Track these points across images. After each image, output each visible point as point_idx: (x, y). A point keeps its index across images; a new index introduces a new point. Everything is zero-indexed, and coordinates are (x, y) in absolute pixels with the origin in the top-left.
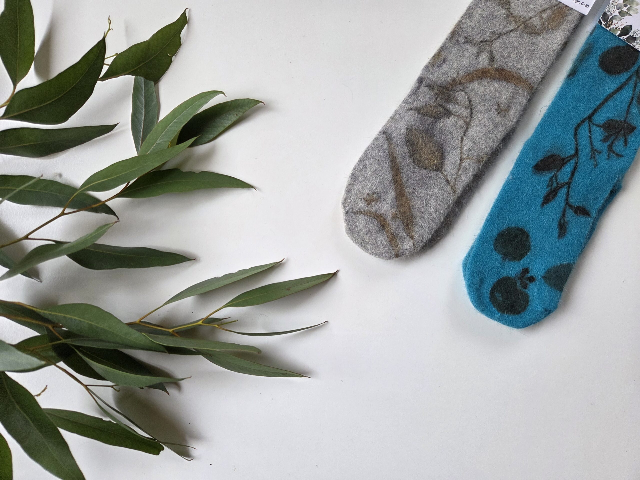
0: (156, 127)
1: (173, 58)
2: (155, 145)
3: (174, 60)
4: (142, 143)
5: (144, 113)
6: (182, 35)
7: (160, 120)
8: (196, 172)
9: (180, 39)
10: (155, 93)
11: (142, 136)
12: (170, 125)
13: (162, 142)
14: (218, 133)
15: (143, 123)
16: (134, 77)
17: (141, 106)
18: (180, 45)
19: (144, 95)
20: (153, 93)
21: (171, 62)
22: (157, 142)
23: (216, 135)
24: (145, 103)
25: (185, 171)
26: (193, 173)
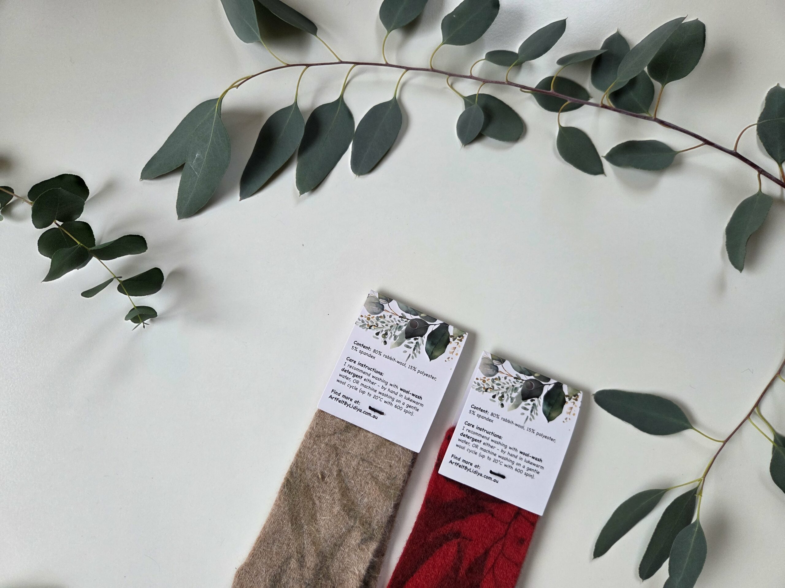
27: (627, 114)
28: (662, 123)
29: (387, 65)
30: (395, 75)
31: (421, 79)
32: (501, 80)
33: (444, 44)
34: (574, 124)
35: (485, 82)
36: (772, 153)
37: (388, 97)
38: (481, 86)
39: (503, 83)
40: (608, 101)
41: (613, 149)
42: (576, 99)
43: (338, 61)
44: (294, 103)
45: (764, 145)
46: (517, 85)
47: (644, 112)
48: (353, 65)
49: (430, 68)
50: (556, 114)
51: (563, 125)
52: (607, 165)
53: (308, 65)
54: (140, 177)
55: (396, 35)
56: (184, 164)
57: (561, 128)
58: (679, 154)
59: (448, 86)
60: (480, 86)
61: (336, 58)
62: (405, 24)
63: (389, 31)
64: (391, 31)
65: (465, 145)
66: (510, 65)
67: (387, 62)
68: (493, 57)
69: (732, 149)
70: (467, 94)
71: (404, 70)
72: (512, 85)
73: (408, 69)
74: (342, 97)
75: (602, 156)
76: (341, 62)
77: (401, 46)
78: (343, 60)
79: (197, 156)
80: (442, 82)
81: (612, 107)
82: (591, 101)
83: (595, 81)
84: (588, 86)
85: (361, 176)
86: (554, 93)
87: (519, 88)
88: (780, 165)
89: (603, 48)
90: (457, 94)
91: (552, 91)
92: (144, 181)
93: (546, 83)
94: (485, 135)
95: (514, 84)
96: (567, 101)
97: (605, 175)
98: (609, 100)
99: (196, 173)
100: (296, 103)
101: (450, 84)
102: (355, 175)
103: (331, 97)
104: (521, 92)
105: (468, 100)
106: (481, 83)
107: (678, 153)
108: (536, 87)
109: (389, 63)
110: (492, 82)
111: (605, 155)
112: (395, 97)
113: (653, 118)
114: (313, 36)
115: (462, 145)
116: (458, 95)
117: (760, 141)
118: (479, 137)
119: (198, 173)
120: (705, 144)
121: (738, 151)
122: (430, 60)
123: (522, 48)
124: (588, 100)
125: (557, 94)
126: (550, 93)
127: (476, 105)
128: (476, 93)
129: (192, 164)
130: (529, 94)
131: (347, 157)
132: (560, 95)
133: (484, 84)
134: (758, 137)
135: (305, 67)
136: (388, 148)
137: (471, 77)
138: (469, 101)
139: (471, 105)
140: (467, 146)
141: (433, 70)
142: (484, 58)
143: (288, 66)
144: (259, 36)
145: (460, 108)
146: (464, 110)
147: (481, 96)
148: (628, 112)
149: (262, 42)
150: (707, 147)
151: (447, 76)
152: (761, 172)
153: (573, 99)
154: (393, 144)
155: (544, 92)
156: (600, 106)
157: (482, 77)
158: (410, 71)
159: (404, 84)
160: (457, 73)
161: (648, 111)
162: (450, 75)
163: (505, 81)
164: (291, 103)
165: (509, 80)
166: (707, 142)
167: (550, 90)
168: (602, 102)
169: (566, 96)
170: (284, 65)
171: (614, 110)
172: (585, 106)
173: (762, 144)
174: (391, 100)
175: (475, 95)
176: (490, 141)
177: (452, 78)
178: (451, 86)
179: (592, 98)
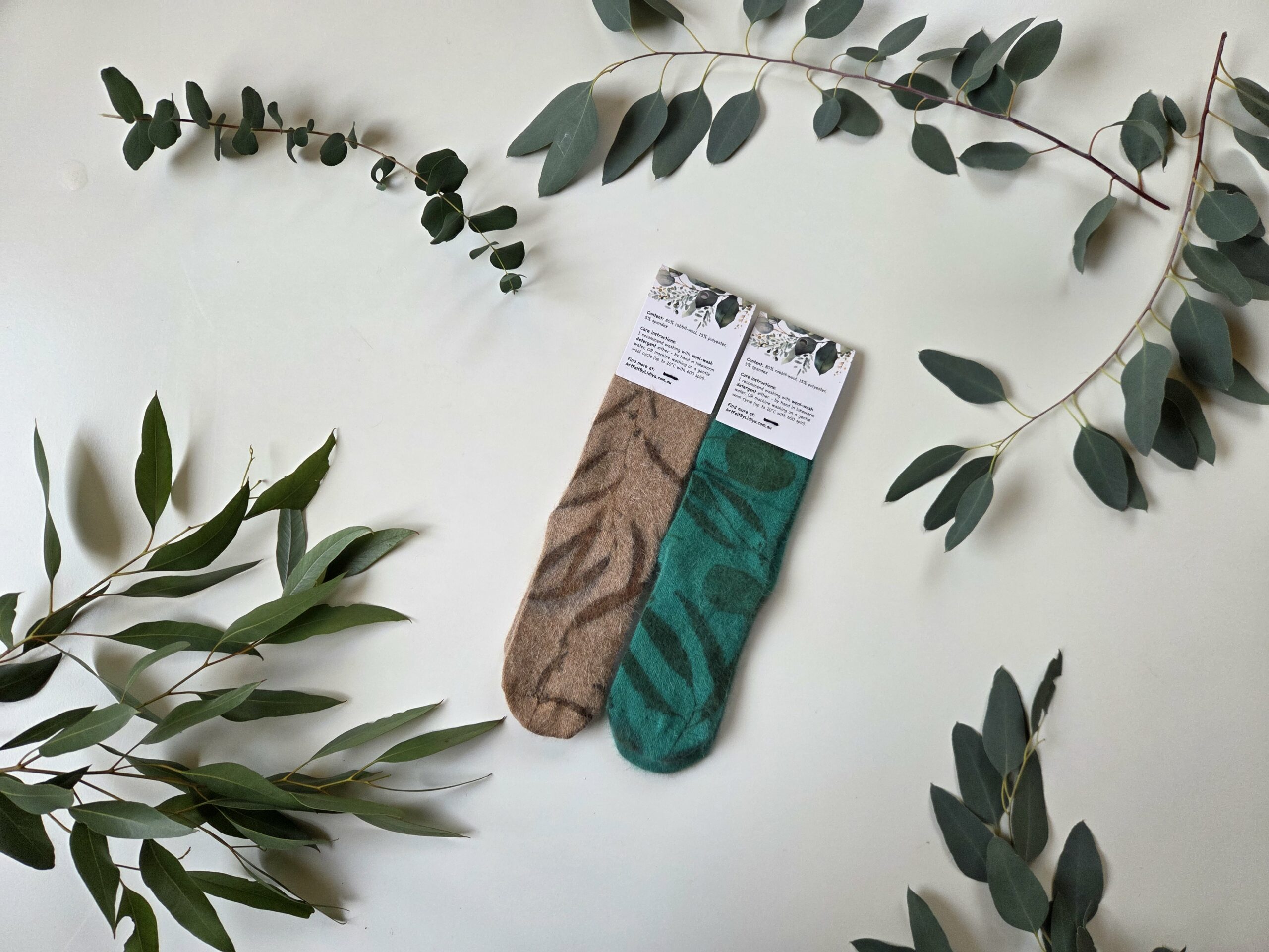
0: (302, 560)
1: (320, 482)
2: (301, 581)
3: (322, 484)
4: (287, 578)
5: (290, 543)
6: (329, 458)
7: (307, 551)
8: (345, 606)
9: (328, 461)
10: (302, 522)
11: (288, 569)
12: (317, 560)
13: (308, 578)
14: (370, 563)
15: (289, 555)
16: (279, 510)
17: (287, 536)
18: (327, 467)
19: (290, 524)
20: (300, 521)
21: (318, 486)
22: (304, 578)
23: (367, 566)
24: (292, 533)
25: (333, 606)
26: (343, 607)
27: (982, 112)
28: (1016, 122)
29: (749, 56)
30: (755, 66)
31: (781, 71)
32: (859, 75)
33: (807, 36)
34: (931, 122)
35: (844, 76)
36: (1132, 159)
37: (748, 88)
38: (840, 81)
39: (862, 78)
40: (966, 99)
41: (967, 150)
42: (933, 96)
43: (702, 50)
44: (658, 91)
45: (1126, 150)
46: (875, 80)
47: (1003, 113)
48: (716, 55)
49: (790, 60)
50: (912, 111)
51: (919, 122)
52: (960, 165)
53: (674, 54)
54: (506, 154)
55: (759, 25)
56: (551, 143)
57: (917, 125)
58: (1033, 156)
59: (808, 80)
60: (838, 81)
61: (700, 47)
62: (768, 16)
63: (753, 22)
64: (754, 22)
65: (821, 139)
66: (868, 61)
67: (749, 53)
68: (854, 52)
69: (1086, 152)
70: (825, 88)
71: (765, 62)
72: (871, 80)
73: (769, 60)
74: (702, 86)
75: (957, 157)
76: (706, 52)
77: (762, 38)
78: (708, 50)
79: (566, 135)
80: (801, 74)
81: (968, 105)
82: (950, 99)
83: (956, 79)
84: (948, 84)
85: (716, 165)
86: (912, 89)
87: (878, 83)
88: (1140, 171)
89: (965, 46)
90: (815, 87)
91: (909, 86)
92: (510, 158)
93: (904, 80)
94: (841, 128)
95: (873, 78)
96: (923, 98)
97: (959, 175)
98: (967, 97)
99: (562, 153)
100: (660, 90)
101: (809, 77)
102: (710, 164)
103: (691, 87)
104: (879, 87)
105: (825, 94)
106: (840, 77)
107: (1030, 156)
108: (896, 83)
109: (752, 54)
110: (851, 76)
111: (959, 156)
112: (754, 89)
113: (1008, 117)
114: (678, 24)
115: (817, 138)
116: (817, 89)
117: (1122, 145)
118: (835, 131)
119: (564, 153)
120: (1059, 146)
121: (1093, 155)
122: (791, 52)
123: (882, 44)
124: (947, 98)
125: (914, 90)
126: (908, 89)
127: (833, 100)
128: (834, 87)
129: (559, 144)
130: (888, 91)
131: (704, 144)
132: (917, 91)
133: (842, 78)
134: (1121, 141)
135: (671, 55)
136: (745, 138)
137: (831, 71)
138: (827, 95)
139: (829, 99)
140: (823, 140)
141: (794, 63)
142: (845, 52)
143: (657, 53)
144: (630, 25)
145: (817, 102)
146: (822, 103)
147: (839, 90)
148: (982, 110)
149: (633, 30)
150: (1060, 148)
151: (807, 69)
152: (1116, 177)
153: (930, 95)
154: (748, 136)
155: (901, 88)
156: (956, 103)
157: (843, 71)
158: (771, 63)
159: (764, 76)
160: (817, 66)
161: (1005, 112)
162: (810, 68)
163: (864, 75)
164: (655, 91)
165: (868, 75)
166: (1061, 144)
167: (907, 86)
168: (957, 99)
169: (922, 93)
170: (652, 53)
171: (970, 108)
172: (944, 105)
173: (1123, 149)
174: (750, 91)
175: (834, 89)
176: (844, 135)
177: (811, 71)
178: (811, 80)
179: (951, 96)
